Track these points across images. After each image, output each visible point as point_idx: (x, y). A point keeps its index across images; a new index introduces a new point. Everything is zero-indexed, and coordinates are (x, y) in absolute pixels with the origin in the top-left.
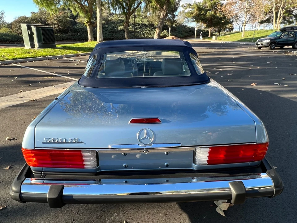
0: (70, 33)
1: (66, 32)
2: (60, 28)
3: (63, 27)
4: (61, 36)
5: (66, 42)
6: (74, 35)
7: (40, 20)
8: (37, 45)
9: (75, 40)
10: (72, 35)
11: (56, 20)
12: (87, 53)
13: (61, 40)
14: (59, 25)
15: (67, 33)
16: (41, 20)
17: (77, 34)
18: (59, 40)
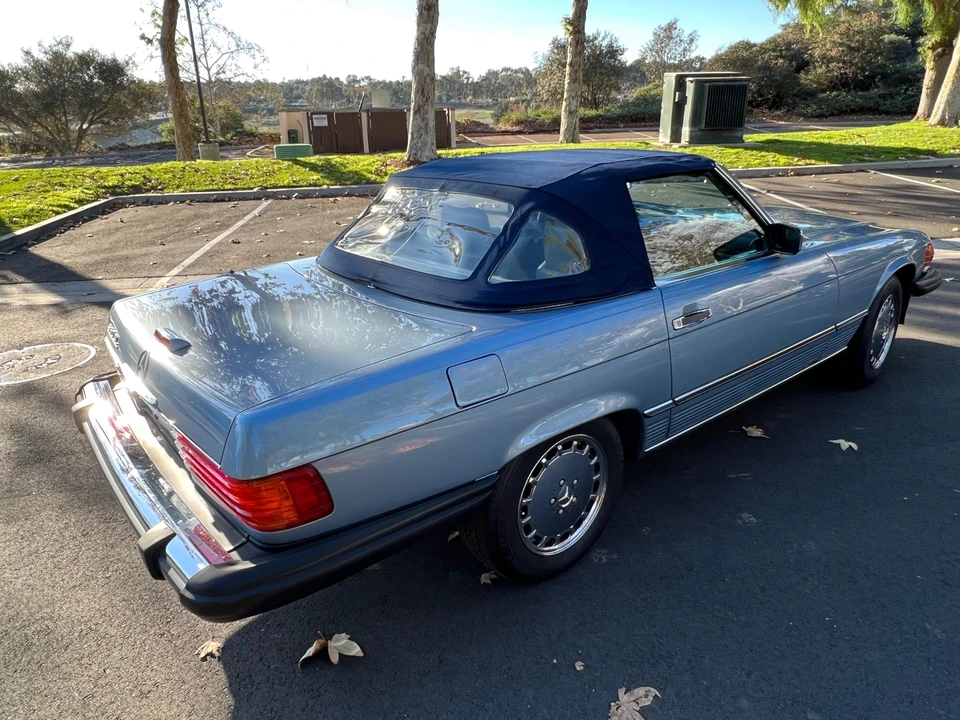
0: (877, 87)
1: (864, 85)
2: (846, 73)
3: (859, 68)
4: (837, 101)
5: (853, 120)
6: (892, 96)
7: (786, 49)
8: (687, 133)
9: (887, 113)
10: (880, 96)
11: (841, 44)
12: (828, 165)
13: (832, 115)
14: (844, 62)
15: (867, 88)
16: (788, 48)
17: (907, 90)
18: (827, 114)
